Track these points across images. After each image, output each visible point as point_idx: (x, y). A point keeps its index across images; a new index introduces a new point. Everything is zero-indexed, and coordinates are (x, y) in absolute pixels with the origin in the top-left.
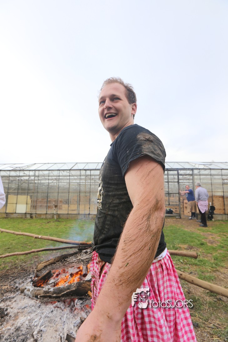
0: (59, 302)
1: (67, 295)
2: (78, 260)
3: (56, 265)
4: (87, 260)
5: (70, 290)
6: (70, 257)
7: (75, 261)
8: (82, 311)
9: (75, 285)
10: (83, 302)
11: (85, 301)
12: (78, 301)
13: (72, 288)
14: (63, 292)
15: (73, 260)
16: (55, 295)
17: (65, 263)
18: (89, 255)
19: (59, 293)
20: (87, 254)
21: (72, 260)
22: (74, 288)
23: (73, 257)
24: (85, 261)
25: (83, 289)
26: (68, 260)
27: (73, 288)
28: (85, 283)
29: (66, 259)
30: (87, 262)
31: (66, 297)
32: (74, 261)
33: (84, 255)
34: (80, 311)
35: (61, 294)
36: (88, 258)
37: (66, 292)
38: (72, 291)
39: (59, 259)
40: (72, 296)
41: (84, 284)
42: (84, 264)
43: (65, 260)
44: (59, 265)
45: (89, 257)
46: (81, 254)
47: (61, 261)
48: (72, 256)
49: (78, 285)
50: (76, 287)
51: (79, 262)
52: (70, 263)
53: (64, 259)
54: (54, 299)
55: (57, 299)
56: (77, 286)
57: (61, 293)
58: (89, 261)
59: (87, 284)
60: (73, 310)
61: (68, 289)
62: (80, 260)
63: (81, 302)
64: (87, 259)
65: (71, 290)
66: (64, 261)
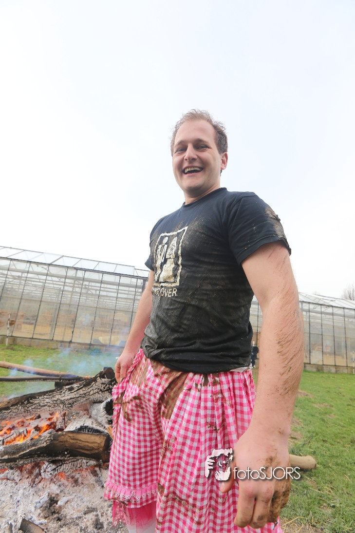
0: (12, 468)
1: (30, 455)
2: (55, 402)
3: (9, 411)
4: (71, 401)
5: (36, 447)
6: (40, 397)
7: (48, 404)
8: (51, 484)
9: (47, 439)
10: (57, 467)
11: (61, 465)
12: (49, 466)
13: (41, 444)
14: (23, 451)
15: (45, 402)
16: (6, 457)
17: (28, 408)
18: (75, 393)
19: (14, 453)
20: (73, 391)
21: (43, 402)
22: (45, 443)
23: (46, 397)
24: (67, 402)
25: (61, 443)
26: (36, 402)
27: (43, 443)
28: (66, 434)
29: (31, 401)
30: (70, 404)
31: (27, 458)
32: (46, 404)
33: (67, 393)
34: (48, 483)
35: (18, 454)
36: (74, 398)
37: (28, 451)
38: (39, 448)
39: (17, 401)
40: (39, 456)
41: (63, 437)
42: (64, 408)
43: (29, 403)
44: (17, 411)
45: (75, 396)
46: (62, 392)
47: (23, 403)
48: (45, 395)
49: (53, 437)
50: (48, 441)
51: (56, 405)
52: (39, 407)
53: (28, 401)
54: (4, 464)
55: (9, 464)
56: (51, 440)
57: (20, 452)
58: (73, 403)
59: (69, 436)
60: (36, 483)
61: (34, 445)
62: (59, 402)
63: (54, 467)
64: (71, 399)
65: (39, 446)
66: (27, 404)
